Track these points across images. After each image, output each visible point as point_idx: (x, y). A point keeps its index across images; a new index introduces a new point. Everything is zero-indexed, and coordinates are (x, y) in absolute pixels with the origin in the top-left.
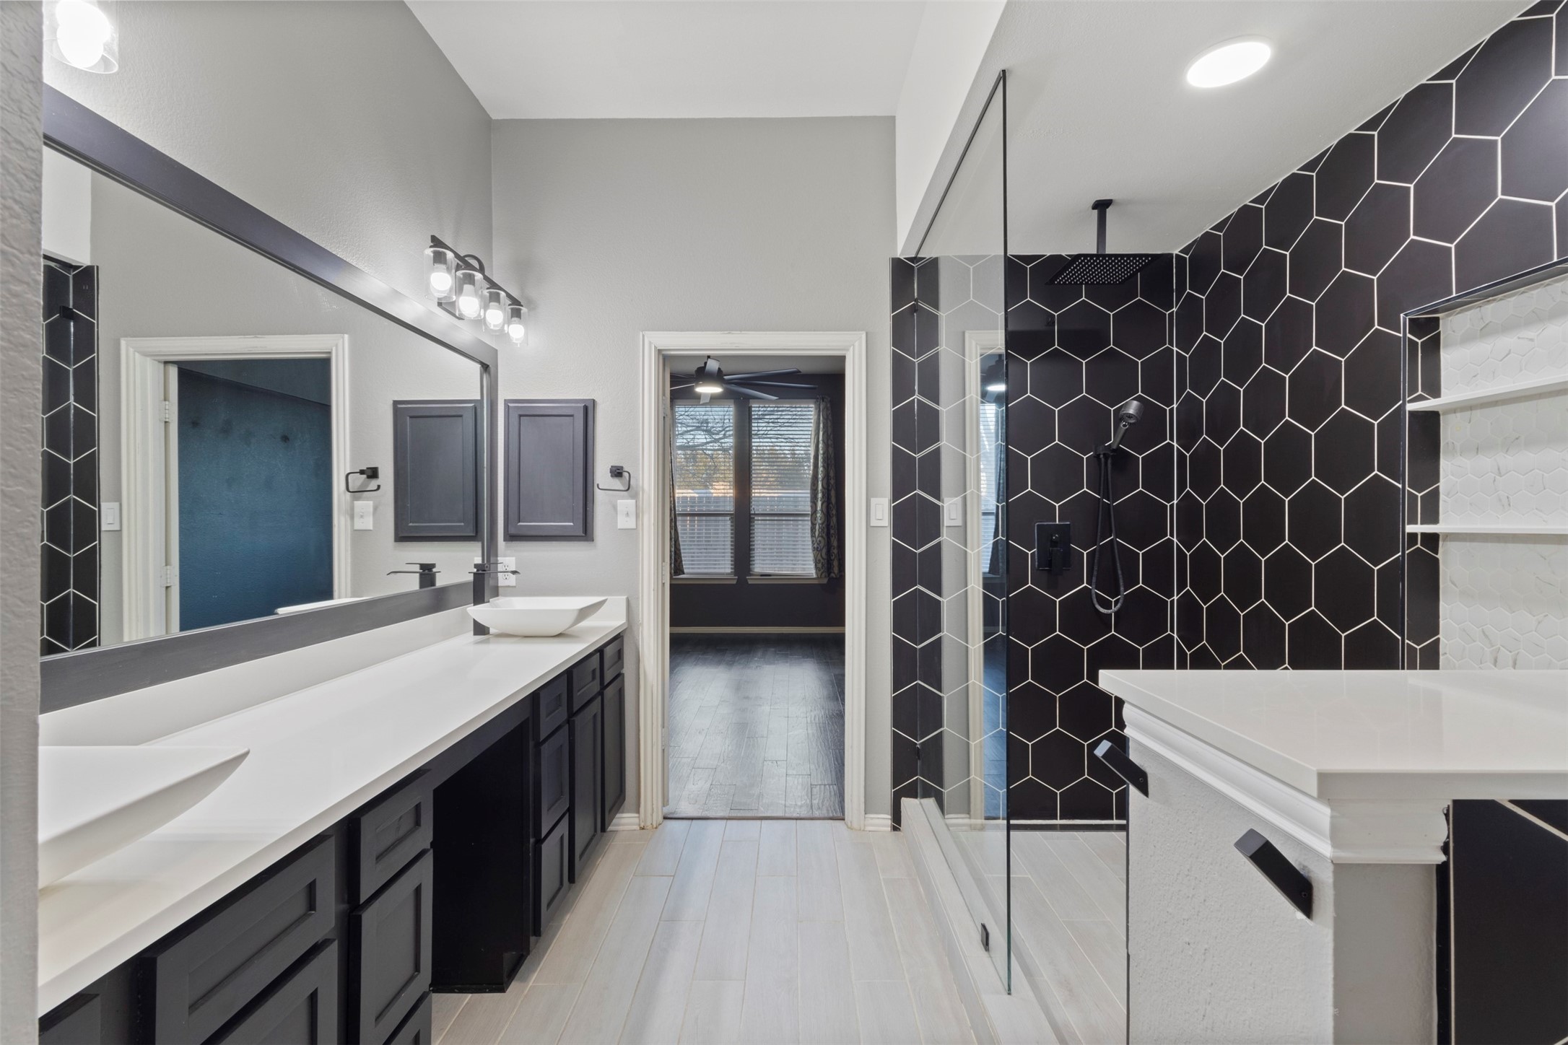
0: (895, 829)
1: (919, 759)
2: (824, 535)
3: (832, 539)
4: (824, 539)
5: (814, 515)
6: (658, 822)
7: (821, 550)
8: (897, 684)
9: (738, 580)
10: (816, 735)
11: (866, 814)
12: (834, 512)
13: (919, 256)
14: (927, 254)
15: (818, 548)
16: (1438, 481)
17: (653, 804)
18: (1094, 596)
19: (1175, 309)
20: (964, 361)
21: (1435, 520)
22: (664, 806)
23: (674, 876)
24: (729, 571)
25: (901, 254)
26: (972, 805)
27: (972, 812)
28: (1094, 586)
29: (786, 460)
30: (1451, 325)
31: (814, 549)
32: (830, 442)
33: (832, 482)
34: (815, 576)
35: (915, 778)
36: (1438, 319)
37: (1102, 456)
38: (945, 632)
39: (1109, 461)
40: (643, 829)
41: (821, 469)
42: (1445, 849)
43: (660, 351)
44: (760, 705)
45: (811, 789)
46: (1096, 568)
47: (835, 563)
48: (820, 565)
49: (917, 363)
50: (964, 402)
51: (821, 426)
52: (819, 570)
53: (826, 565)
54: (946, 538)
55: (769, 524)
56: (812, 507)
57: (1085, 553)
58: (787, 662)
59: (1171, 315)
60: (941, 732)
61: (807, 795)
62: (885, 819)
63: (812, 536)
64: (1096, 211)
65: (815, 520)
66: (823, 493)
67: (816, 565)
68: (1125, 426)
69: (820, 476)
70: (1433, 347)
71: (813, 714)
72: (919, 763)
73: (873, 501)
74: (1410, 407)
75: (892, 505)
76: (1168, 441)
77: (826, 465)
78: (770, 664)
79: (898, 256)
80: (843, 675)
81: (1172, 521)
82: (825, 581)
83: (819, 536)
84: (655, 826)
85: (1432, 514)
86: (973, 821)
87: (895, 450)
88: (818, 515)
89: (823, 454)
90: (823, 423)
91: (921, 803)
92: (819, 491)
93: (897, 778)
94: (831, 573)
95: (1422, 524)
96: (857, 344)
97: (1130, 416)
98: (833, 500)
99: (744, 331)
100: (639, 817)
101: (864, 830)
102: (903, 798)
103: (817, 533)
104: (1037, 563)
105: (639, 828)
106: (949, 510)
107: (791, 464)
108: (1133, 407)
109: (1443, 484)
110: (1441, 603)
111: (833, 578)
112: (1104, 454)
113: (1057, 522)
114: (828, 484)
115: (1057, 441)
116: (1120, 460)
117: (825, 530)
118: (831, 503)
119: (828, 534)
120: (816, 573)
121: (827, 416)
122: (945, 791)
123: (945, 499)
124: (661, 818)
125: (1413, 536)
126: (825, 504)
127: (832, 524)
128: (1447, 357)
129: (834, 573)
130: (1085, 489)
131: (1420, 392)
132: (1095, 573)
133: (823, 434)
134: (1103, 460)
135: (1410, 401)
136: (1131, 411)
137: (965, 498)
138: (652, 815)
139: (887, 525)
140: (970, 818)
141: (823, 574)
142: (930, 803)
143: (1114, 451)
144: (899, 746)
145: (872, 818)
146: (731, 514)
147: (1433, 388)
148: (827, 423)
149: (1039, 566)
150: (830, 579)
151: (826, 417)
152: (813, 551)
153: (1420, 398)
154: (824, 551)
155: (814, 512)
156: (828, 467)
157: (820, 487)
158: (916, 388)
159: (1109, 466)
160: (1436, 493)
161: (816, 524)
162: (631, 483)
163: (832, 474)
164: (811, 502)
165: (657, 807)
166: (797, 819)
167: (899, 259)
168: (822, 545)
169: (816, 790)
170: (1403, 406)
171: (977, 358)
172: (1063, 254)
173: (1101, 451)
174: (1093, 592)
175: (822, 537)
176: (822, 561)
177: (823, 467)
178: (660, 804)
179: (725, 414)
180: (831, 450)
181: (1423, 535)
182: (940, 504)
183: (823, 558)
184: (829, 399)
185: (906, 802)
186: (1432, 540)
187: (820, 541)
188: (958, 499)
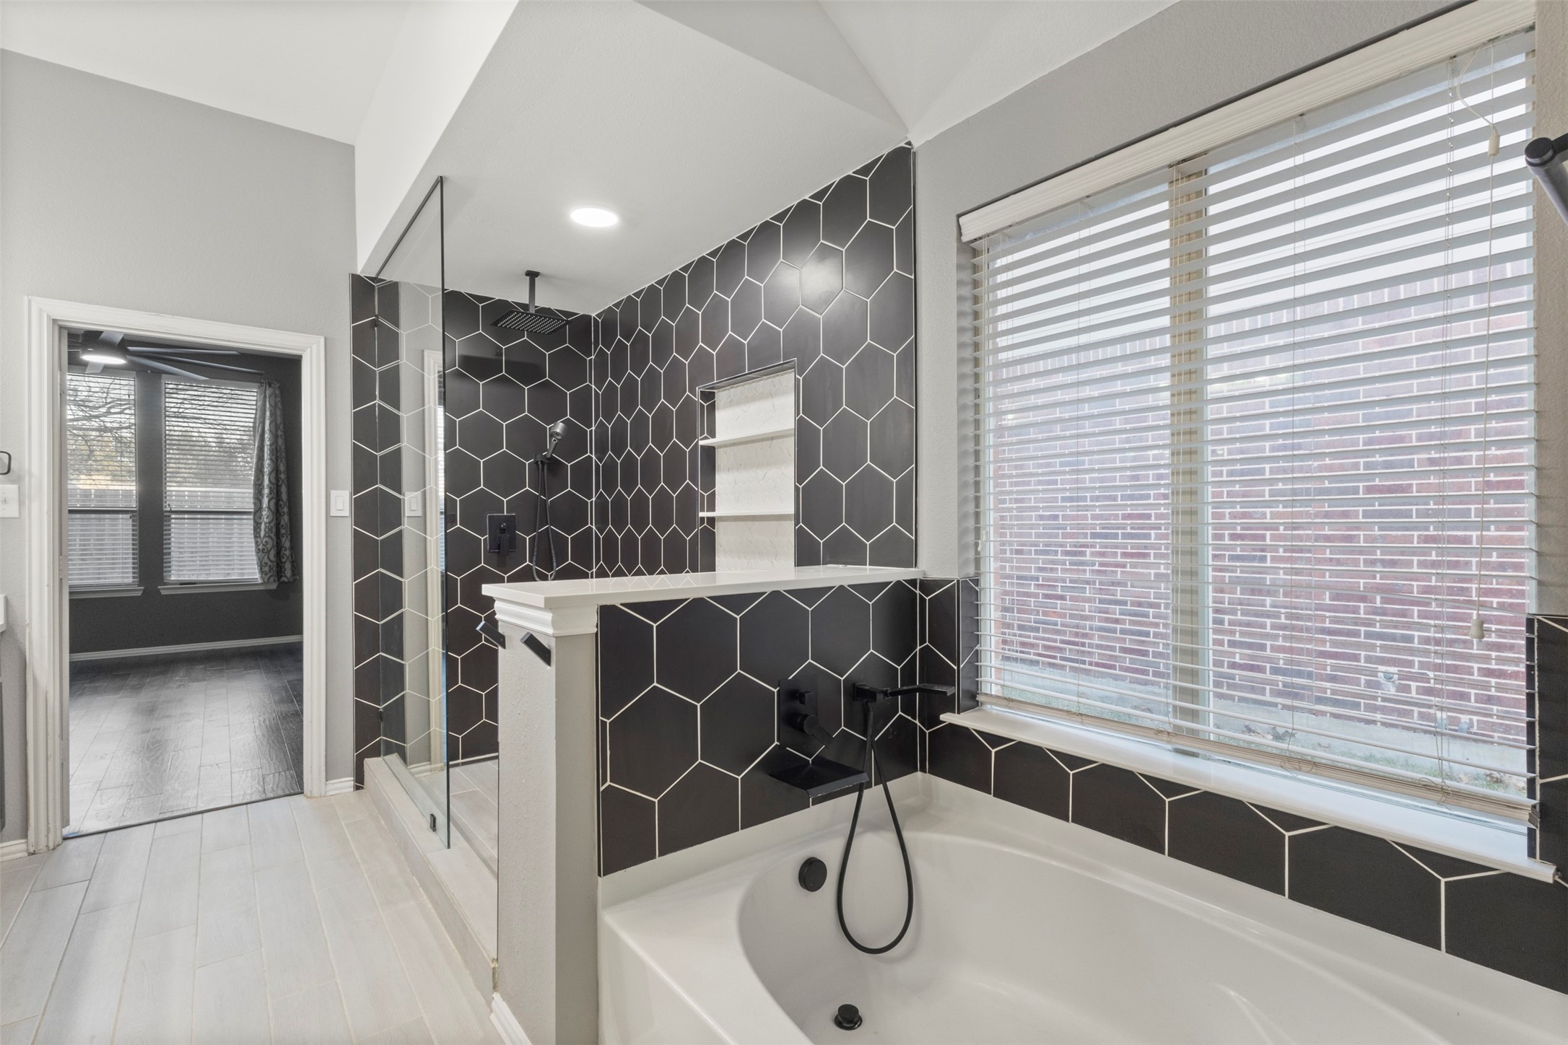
0: (357, 788)
1: (382, 720)
2: (272, 535)
3: (283, 540)
4: (273, 541)
5: (258, 514)
6: (57, 843)
7: (269, 552)
8: (359, 658)
9: (144, 591)
10: (266, 735)
11: (327, 781)
12: (286, 510)
13: (379, 277)
14: (388, 276)
15: (263, 549)
16: (715, 487)
17: (48, 824)
18: (534, 571)
19: (593, 357)
20: (423, 376)
21: (713, 510)
22: (63, 827)
23: (90, 880)
24: (130, 580)
25: (362, 272)
26: (432, 753)
27: (432, 759)
28: (534, 563)
29: (210, 449)
30: (721, 397)
31: (258, 551)
32: (280, 433)
33: (283, 476)
34: (260, 581)
35: (378, 739)
36: (714, 393)
37: (539, 463)
38: (407, 608)
39: (545, 467)
40: (34, 854)
41: (267, 462)
42: (597, 627)
43: (55, 321)
44: (189, 721)
45: (264, 778)
46: (536, 550)
47: (288, 566)
48: (267, 569)
49: (377, 372)
50: (424, 410)
51: (268, 413)
52: (266, 574)
53: (274, 569)
54: (406, 526)
55: (188, 524)
56: (255, 504)
57: (528, 538)
58: (223, 677)
59: (590, 360)
60: (403, 695)
61: (258, 784)
62: (349, 781)
63: (255, 537)
64: (528, 278)
65: (260, 518)
66: (270, 488)
67: (261, 569)
68: (554, 440)
69: (266, 470)
70: (712, 408)
71: (262, 719)
72: (382, 725)
73: (333, 493)
74: (701, 443)
75: (354, 497)
76: (589, 454)
77: (274, 458)
78: (198, 680)
79: (358, 273)
80: (301, 680)
81: (592, 513)
82: (274, 586)
83: (265, 536)
84: (51, 847)
85: (712, 507)
86: (433, 766)
87: (355, 448)
88: (264, 513)
89: (271, 445)
90: (271, 411)
91: (383, 759)
92: (265, 487)
93: (360, 740)
94: (281, 577)
95: (707, 511)
96: (314, 347)
97: (558, 434)
98: (284, 496)
99: (177, 315)
100: (27, 842)
101: (325, 796)
102: (366, 759)
103: (262, 533)
104: (488, 547)
105: (27, 855)
106: (410, 503)
107: (215, 454)
108: (559, 427)
109: (717, 489)
110: (717, 558)
111: (284, 582)
112: (542, 461)
113: (505, 514)
114: (277, 478)
115: (504, 449)
116: (552, 466)
117: (274, 530)
118: (282, 500)
119: (278, 535)
120: (262, 577)
121: (276, 405)
122: (408, 746)
123: (406, 493)
124: (59, 839)
125: (702, 519)
126: (273, 501)
127: (282, 523)
128: (720, 415)
129: (286, 577)
130: (527, 488)
131: (706, 435)
132: (535, 553)
133: (270, 425)
134: (540, 466)
135: (701, 440)
136: (558, 430)
137: (424, 494)
138: (47, 836)
139: (348, 515)
140: (431, 764)
141: (272, 579)
142: (394, 758)
143: (548, 459)
144: (362, 714)
145: (334, 784)
146: (133, 512)
147: (712, 433)
148: (275, 412)
149: (490, 549)
150: (281, 584)
151: (273, 404)
152: (257, 553)
153: (705, 438)
154: (273, 553)
155: (258, 509)
156: (277, 460)
157: (266, 482)
158: (377, 393)
159: (545, 471)
160: (714, 493)
161: (261, 523)
162: (12, 466)
163: (282, 468)
164: (254, 498)
165: (55, 826)
166: (247, 804)
167: (359, 276)
168: (269, 546)
169: (268, 779)
170: (697, 442)
171: (435, 374)
172: (510, 300)
173: (539, 459)
174: (534, 568)
175: (269, 537)
176: (269, 563)
177: (271, 459)
178: (58, 823)
179: (125, 388)
180: (280, 441)
181: (708, 518)
182: (401, 497)
183: (271, 561)
184: (278, 385)
185: (370, 763)
186: (712, 521)
187: (266, 542)
188: (419, 494)
